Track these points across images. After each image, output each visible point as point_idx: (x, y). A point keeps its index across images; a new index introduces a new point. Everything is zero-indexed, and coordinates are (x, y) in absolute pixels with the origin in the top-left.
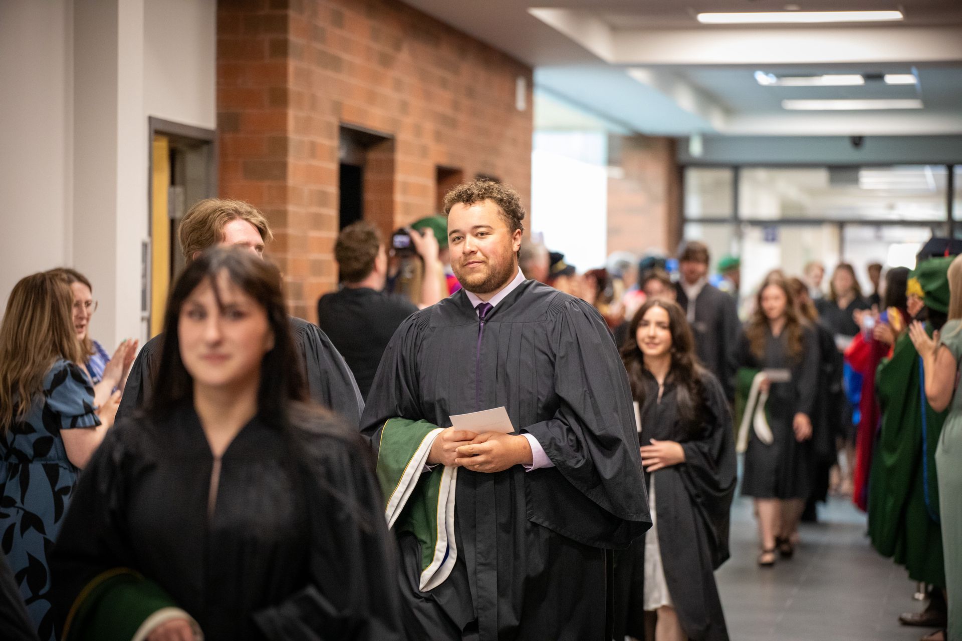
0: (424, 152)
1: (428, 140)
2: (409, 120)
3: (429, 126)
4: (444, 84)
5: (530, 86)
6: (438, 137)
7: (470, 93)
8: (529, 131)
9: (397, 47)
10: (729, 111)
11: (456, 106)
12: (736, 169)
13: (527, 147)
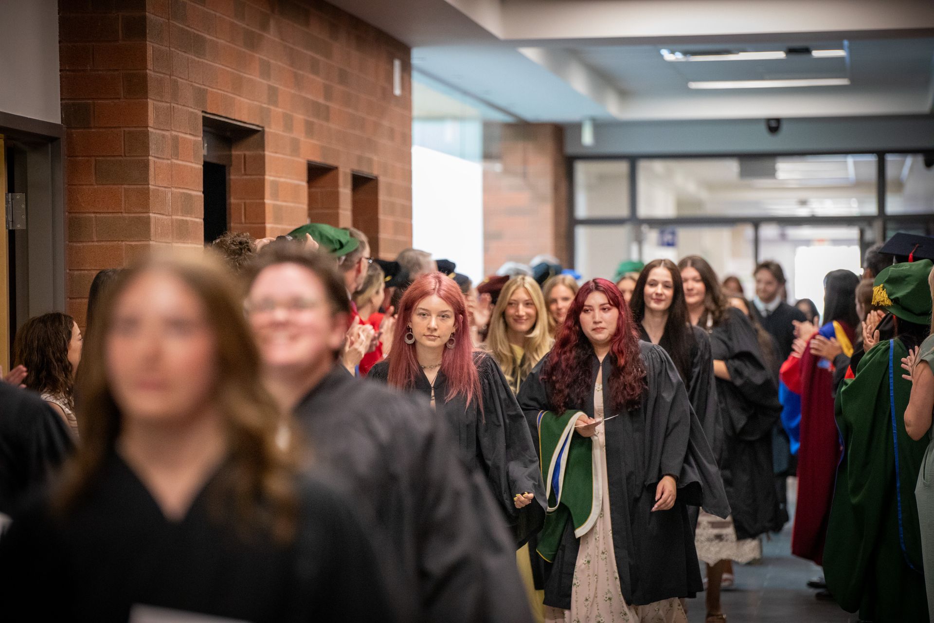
0: (295, 147)
1: (299, 134)
2: (277, 110)
3: (299, 117)
4: (315, 68)
5: (407, 68)
6: (310, 129)
7: (343, 77)
8: (407, 121)
9: (264, 26)
10: (624, 94)
11: (328, 93)
12: (633, 160)
13: (407, 140)
